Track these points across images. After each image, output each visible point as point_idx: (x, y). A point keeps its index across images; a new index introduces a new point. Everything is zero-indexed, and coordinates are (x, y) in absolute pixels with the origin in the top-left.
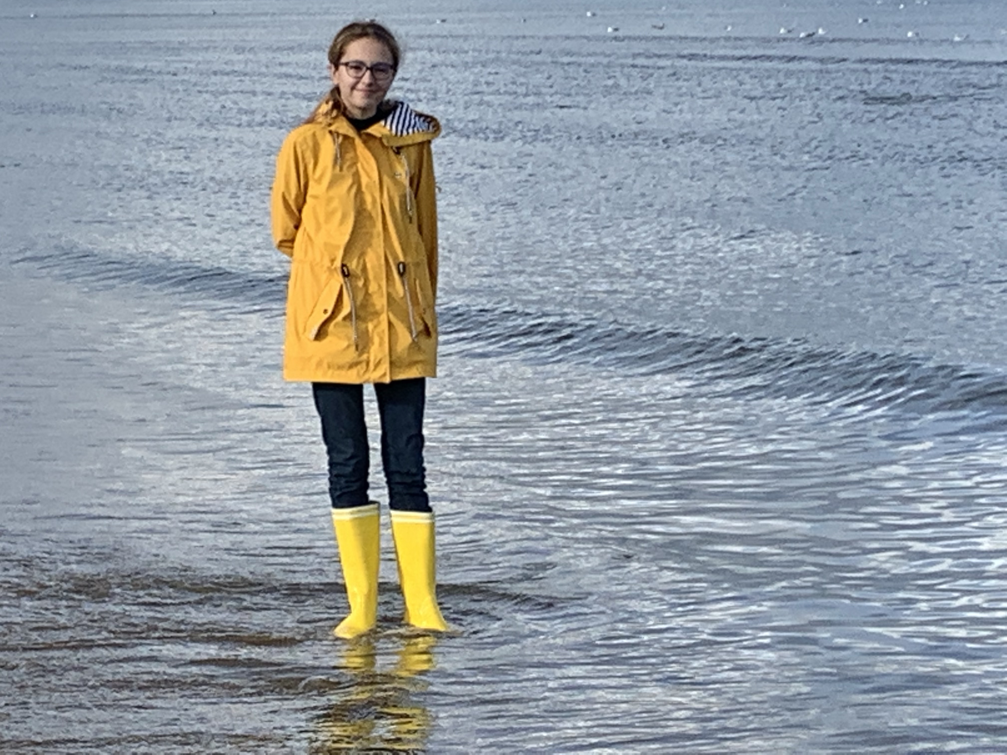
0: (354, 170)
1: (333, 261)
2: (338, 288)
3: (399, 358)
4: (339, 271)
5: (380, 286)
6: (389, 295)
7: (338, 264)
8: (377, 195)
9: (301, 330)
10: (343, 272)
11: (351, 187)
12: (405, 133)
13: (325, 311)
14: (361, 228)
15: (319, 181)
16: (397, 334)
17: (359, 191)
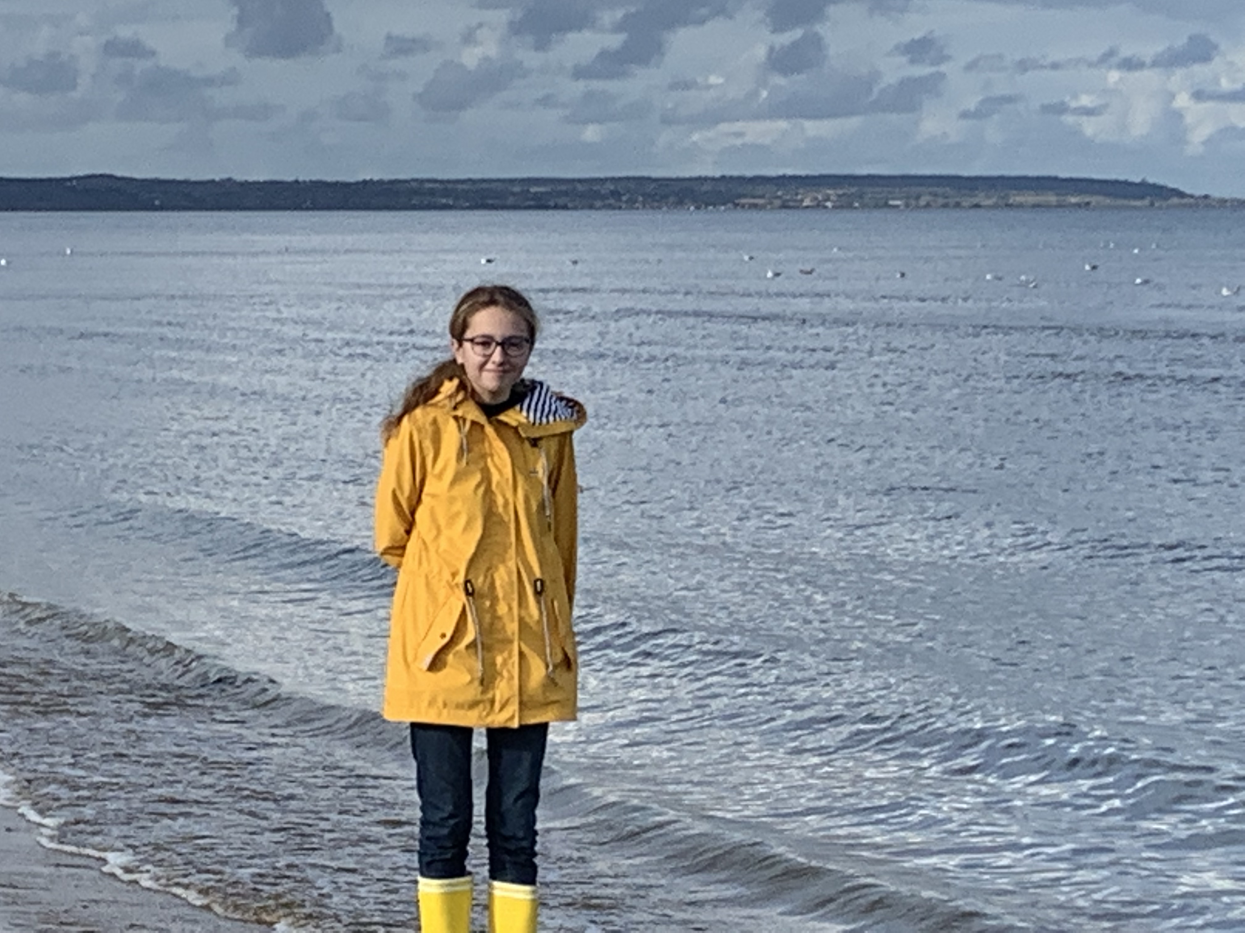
0: (482, 464)
1: (454, 575)
2: (460, 609)
3: (531, 696)
4: (462, 588)
5: (510, 609)
6: (521, 620)
7: (461, 579)
8: (509, 495)
9: (410, 658)
10: (466, 590)
11: (478, 486)
12: (544, 420)
13: (443, 636)
14: (490, 536)
15: (440, 476)
16: (529, 668)
17: (488, 491)
